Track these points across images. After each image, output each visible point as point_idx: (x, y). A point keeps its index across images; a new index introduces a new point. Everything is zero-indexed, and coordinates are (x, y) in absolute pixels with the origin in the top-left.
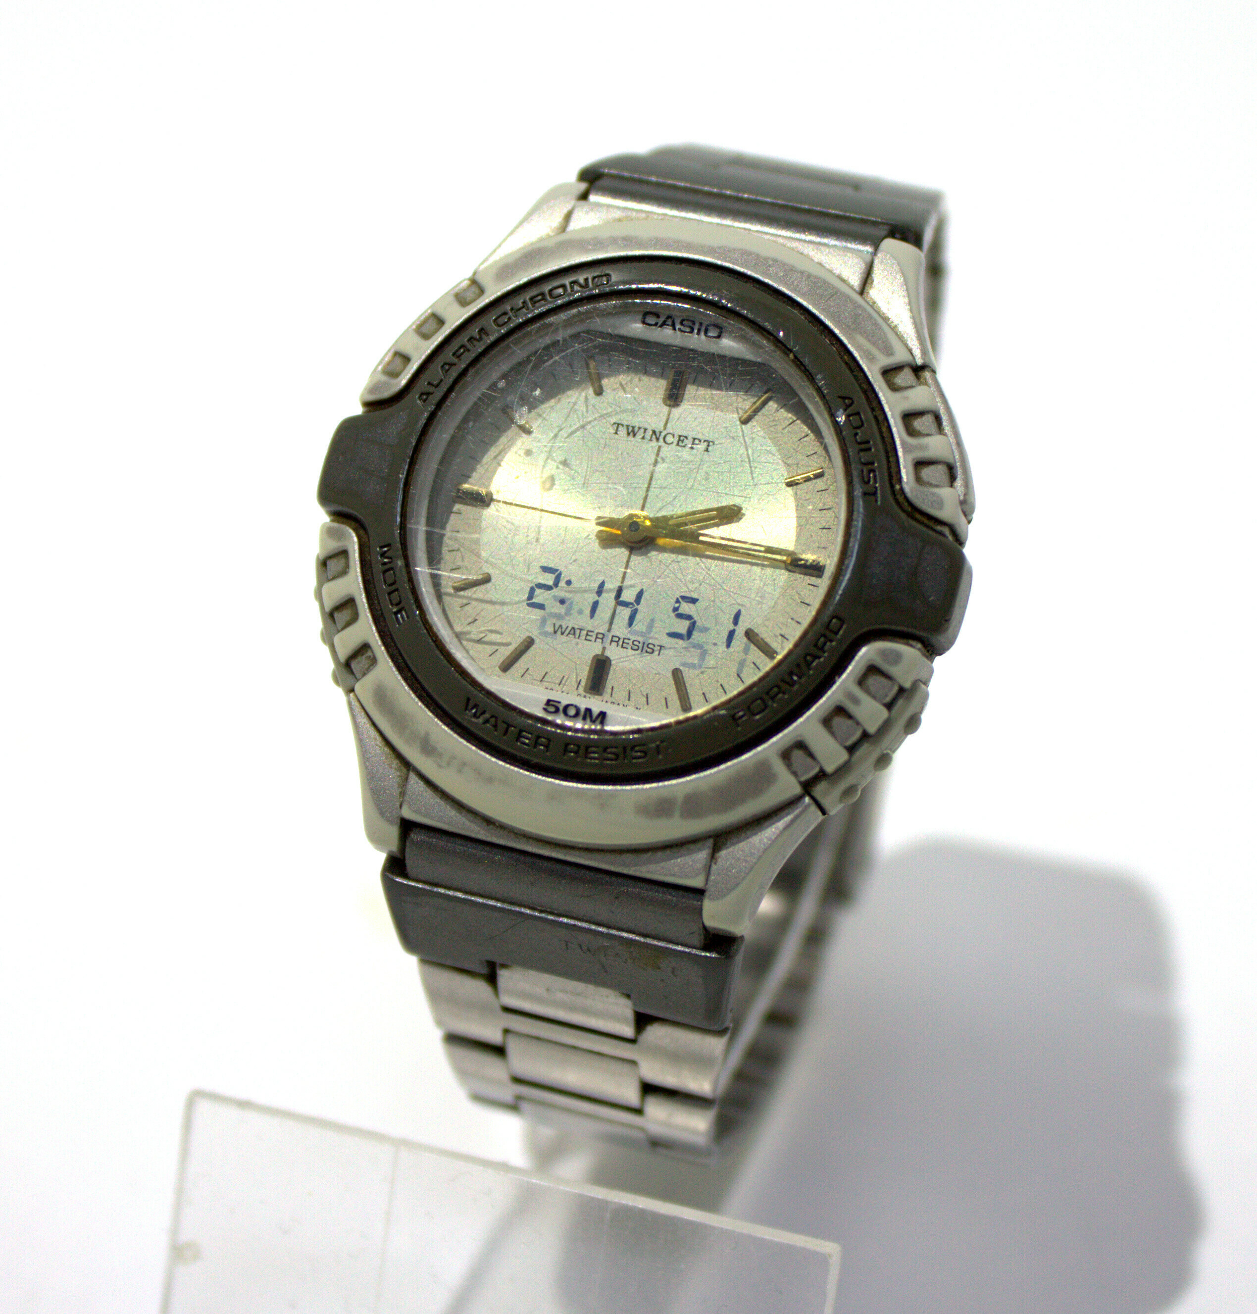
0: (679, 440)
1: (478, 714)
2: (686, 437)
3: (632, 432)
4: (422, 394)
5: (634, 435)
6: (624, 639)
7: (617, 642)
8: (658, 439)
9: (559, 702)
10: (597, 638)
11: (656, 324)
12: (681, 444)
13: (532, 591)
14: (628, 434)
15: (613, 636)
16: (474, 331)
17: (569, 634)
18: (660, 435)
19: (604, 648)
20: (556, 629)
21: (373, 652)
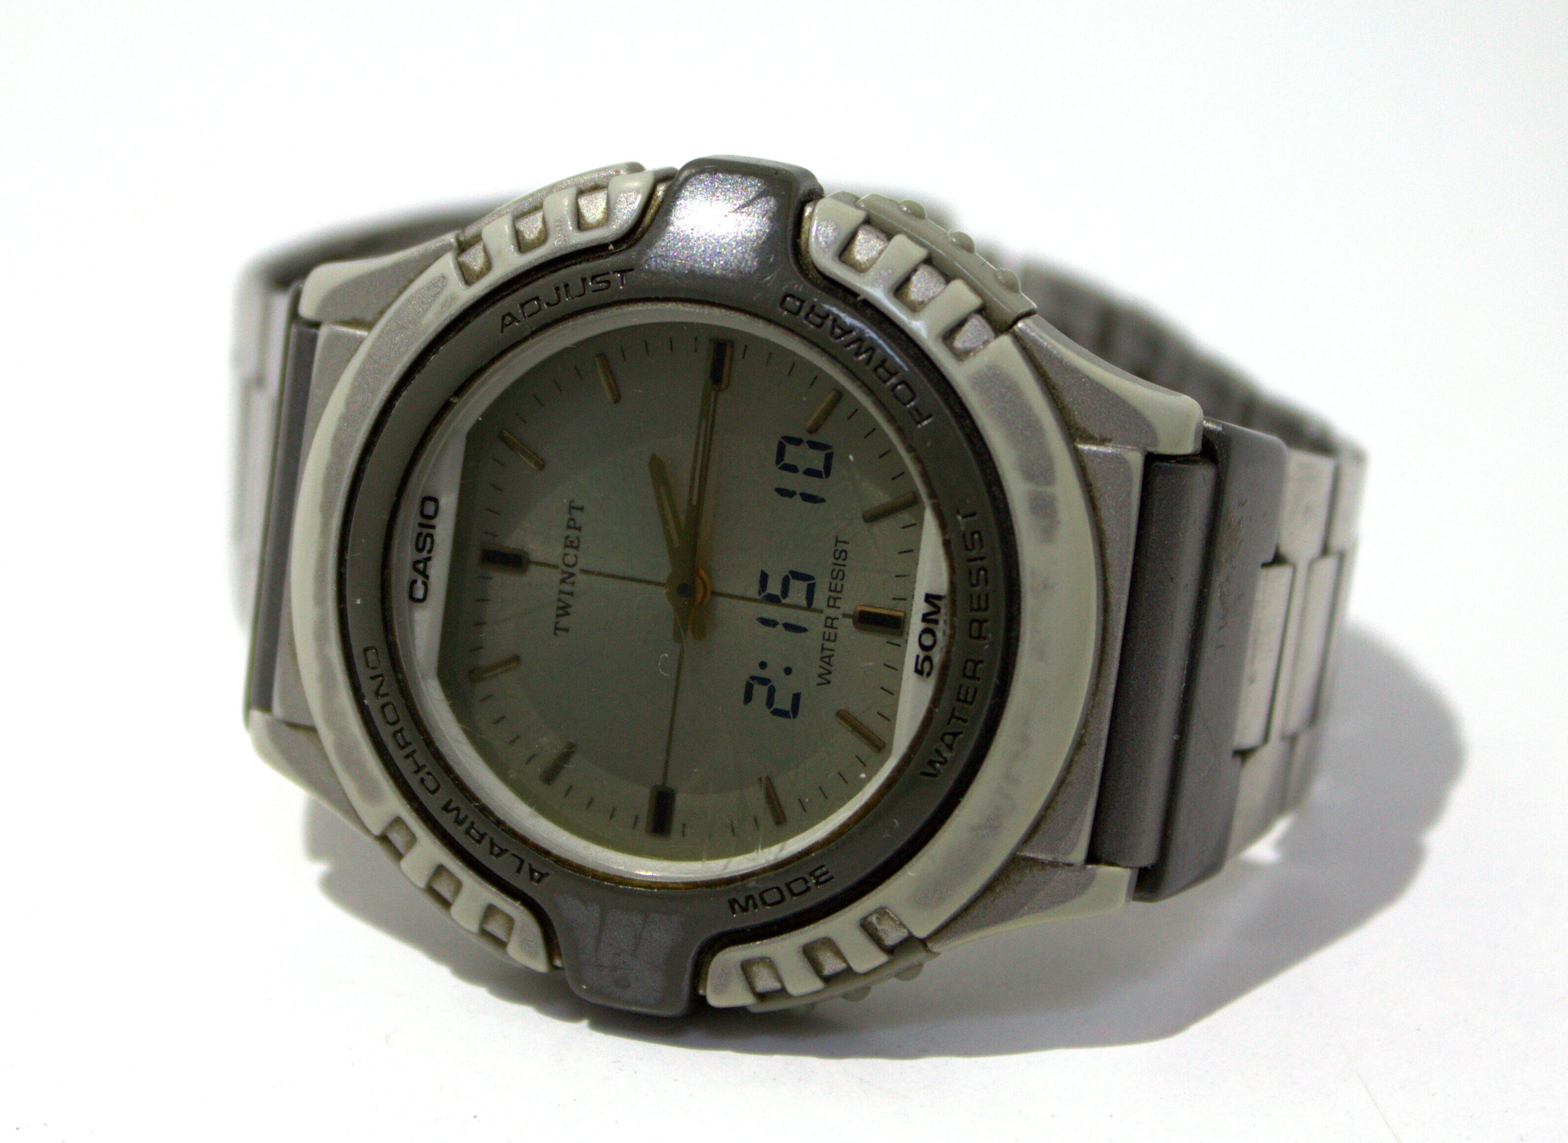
0: (571, 547)
1: (941, 760)
2: (567, 537)
3: (564, 610)
4: (532, 878)
5: (568, 606)
6: (830, 590)
7: (835, 599)
8: (572, 575)
9: (918, 657)
10: (831, 627)
11: (425, 584)
12: (575, 544)
13: (779, 713)
14: (567, 614)
15: (829, 606)
16: (446, 821)
17: (829, 663)
18: (567, 573)
19: (845, 615)
20: (824, 681)
21: (871, 914)
